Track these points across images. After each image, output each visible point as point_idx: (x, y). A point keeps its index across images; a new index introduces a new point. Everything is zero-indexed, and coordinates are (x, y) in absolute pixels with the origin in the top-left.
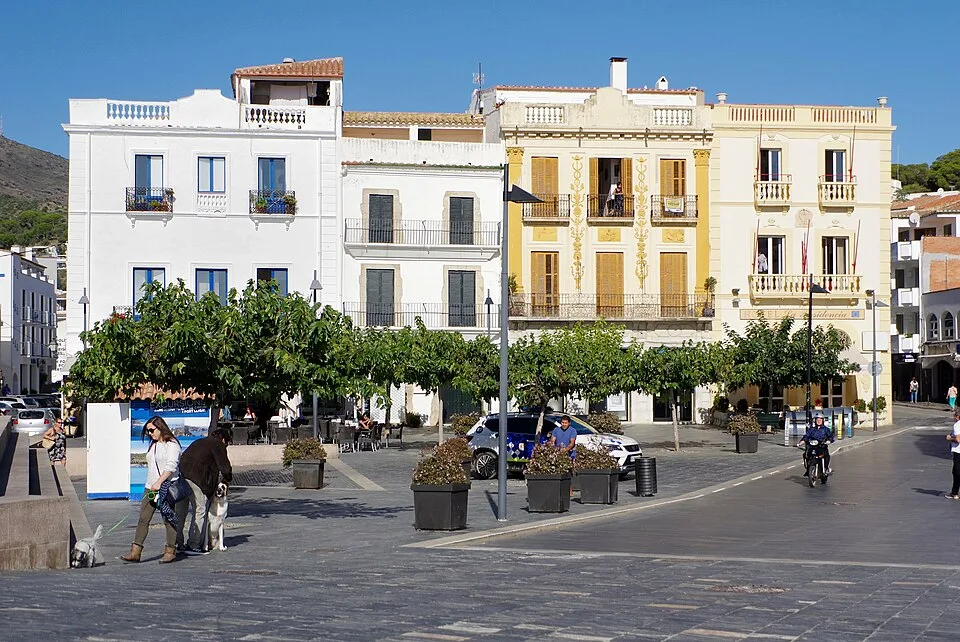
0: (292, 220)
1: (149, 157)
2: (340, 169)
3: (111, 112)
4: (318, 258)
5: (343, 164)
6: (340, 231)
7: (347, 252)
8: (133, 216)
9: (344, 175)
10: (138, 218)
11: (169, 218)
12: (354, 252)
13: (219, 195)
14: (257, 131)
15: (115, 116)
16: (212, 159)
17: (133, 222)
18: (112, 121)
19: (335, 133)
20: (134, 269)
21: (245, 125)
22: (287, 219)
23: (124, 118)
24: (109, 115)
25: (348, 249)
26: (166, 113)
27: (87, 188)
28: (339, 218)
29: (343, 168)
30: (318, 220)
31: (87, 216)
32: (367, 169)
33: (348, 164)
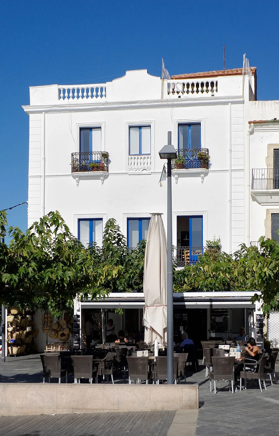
0: (206, 174)
1: (91, 129)
2: (247, 128)
3: (62, 95)
4: (228, 205)
5: (250, 123)
6: (248, 181)
7: (254, 199)
8: (77, 177)
9: (252, 133)
10: (81, 178)
11: (106, 177)
12: (260, 199)
13: (146, 156)
14: (177, 101)
15: (64, 98)
16: (140, 127)
17: (78, 182)
18: (62, 102)
19: (243, 97)
20: (79, 220)
21: (166, 97)
22: (202, 173)
23: (71, 99)
24: (60, 98)
25: (254, 197)
26: (104, 93)
27: (43, 156)
28: (247, 170)
29: (250, 127)
30: (228, 174)
31: (42, 179)
32: (271, 126)
33: (255, 122)
